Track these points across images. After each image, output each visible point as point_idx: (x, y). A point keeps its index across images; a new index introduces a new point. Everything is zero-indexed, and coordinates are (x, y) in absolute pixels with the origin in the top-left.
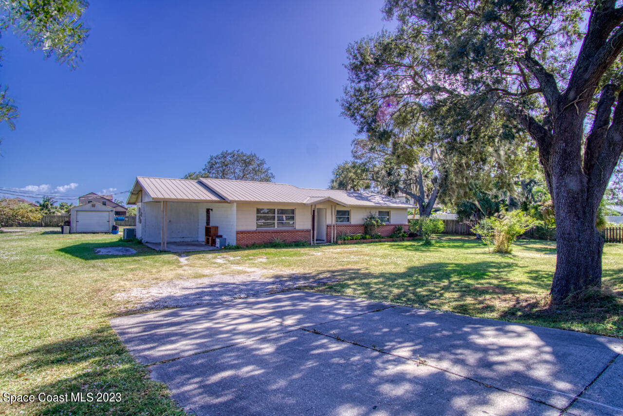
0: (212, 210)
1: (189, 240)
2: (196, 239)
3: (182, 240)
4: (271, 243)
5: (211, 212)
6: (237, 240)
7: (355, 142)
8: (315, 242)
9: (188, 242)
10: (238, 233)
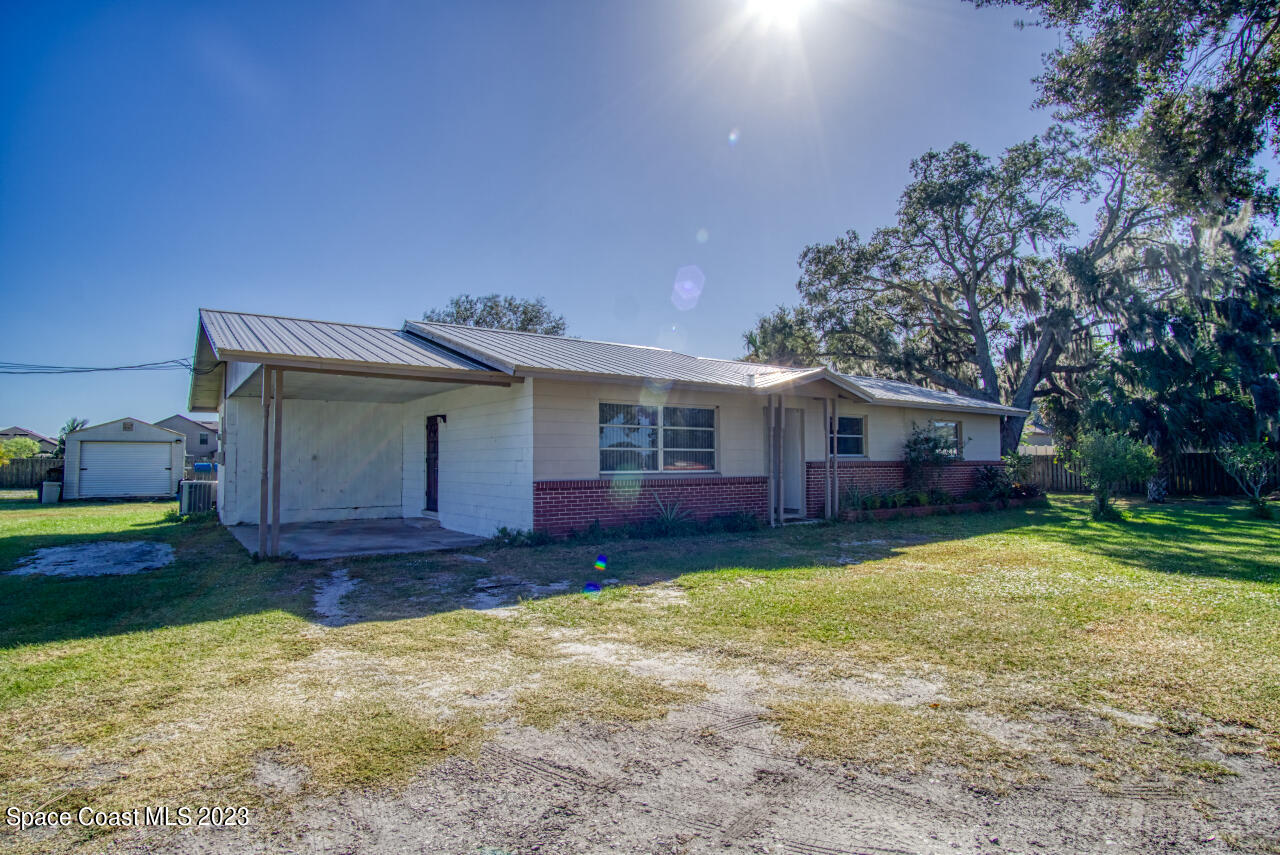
0: (444, 418)
1: (373, 514)
2: (395, 512)
3: (354, 515)
4: (652, 522)
5: (441, 425)
6: (537, 513)
7: (810, 255)
8: (783, 516)
9: (369, 520)
10: (539, 487)
